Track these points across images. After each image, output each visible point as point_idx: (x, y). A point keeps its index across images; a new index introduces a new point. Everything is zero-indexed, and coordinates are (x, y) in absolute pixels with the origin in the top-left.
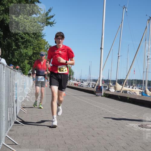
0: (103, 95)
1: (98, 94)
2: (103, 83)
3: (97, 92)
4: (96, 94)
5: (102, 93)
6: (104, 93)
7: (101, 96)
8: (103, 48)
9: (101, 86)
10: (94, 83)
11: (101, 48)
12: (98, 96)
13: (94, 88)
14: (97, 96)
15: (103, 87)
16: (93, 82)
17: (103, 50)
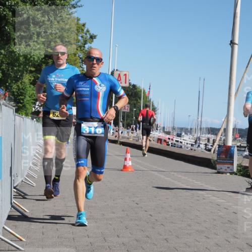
0: (235, 170)
1: (224, 167)
2: (234, 139)
3: (219, 163)
4: (218, 166)
5: (232, 164)
6: (239, 166)
7: (231, 173)
8: (237, 41)
9: (230, 147)
10: (212, 137)
11: (232, 43)
12: (222, 173)
13: (210, 150)
14: (219, 173)
15: (236, 149)
16: (209, 136)
17: (236, 47)
